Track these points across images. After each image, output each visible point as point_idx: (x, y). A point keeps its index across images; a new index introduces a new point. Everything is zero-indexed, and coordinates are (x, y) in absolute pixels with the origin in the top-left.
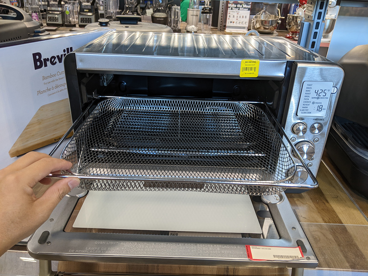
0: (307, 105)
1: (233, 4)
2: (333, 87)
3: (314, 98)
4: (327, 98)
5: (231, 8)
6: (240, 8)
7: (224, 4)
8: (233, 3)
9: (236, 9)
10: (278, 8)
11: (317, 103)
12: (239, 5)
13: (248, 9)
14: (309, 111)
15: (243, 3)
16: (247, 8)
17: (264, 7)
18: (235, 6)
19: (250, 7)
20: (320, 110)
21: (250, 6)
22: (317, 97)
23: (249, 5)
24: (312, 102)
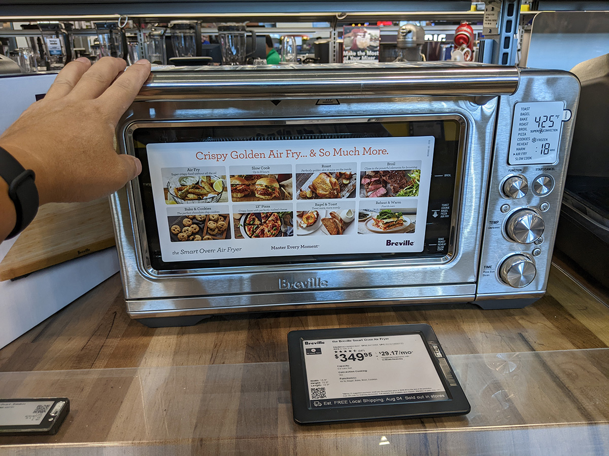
0: (523, 144)
1: (351, 52)
2: (564, 110)
3: (534, 131)
4: (557, 130)
5: (347, 57)
6: (363, 57)
7: (335, 53)
8: (351, 49)
9: (355, 58)
10: (422, 53)
11: (540, 140)
12: (360, 52)
13: (374, 58)
14: (527, 155)
15: (366, 49)
16: (374, 56)
17: (401, 53)
18: (355, 54)
19: (378, 55)
20: (546, 152)
21: (378, 52)
22: (539, 129)
23: (376, 51)
24: (531, 139)
